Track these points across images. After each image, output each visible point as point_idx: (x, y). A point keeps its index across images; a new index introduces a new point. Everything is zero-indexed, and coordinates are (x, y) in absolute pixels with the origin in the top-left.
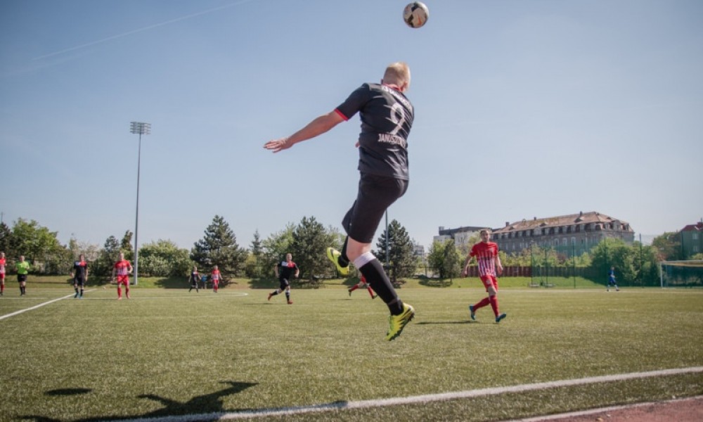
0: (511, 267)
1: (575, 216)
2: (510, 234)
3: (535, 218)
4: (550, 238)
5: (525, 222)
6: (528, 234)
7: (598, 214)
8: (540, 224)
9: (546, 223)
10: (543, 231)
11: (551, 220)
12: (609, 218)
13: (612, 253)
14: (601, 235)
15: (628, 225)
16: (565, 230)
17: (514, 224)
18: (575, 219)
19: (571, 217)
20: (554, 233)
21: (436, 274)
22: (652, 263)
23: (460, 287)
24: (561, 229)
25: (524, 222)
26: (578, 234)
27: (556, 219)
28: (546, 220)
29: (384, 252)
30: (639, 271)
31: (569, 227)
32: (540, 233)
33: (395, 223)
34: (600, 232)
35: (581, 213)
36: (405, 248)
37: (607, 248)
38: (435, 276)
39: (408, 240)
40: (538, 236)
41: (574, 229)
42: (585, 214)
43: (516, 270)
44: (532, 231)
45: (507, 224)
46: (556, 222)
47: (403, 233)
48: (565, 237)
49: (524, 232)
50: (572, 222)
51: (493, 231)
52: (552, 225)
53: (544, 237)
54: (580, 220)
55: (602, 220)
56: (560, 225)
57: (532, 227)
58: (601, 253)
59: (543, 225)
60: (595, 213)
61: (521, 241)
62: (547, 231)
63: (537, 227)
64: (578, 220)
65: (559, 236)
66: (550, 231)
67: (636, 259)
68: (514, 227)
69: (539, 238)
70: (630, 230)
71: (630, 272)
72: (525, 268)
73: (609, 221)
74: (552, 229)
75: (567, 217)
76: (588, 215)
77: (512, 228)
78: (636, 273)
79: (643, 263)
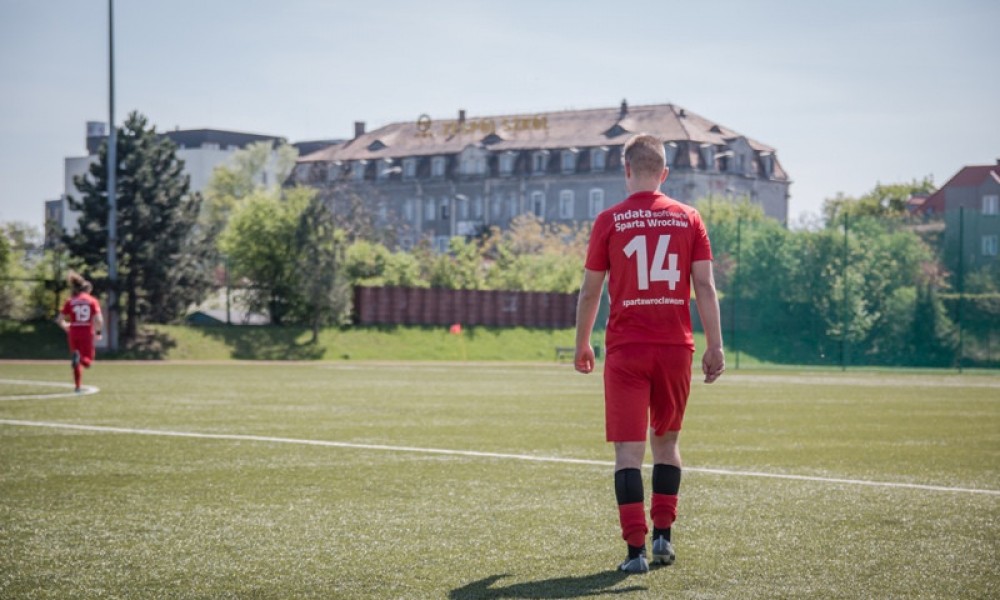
0: (495, 294)
1: (602, 113)
2: (373, 165)
3: (462, 113)
4: (517, 188)
5: (428, 124)
6: (439, 168)
7: (682, 114)
8: (479, 136)
9: (502, 133)
10: (493, 160)
11: (523, 123)
12: (715, 129)
13: (797, 254)
14: (692, 185)
15: (773, 157)
16: (568, 163)
17: (384, 130)
18: (607, 125)
19: (589, 116)
20: (528, 170)
21: (255, 307)
22: (920, 294)
23: (346, 357)
24: (556, 155)
25: (424, 126)
26: (612, 179)
27: (539, 122)
28: (505, 121)
29: (94, 226)
30: (878, 315)
31: (585, 154)
32: (482, 167)
33: (135, 123)
34: (688, 177)
35: (624, 106)
36: (179, 214)
37: (778, 238)
38: (255, 319)
39: (184, 189)
40: (473, 178)
41: (599, 161)
42: (639, 110)
43: (508, 304)
44: (452, 159)
45: (359, 128)
46: (539, 133)
47: (167, 164)
48: (570, 186)
49: (424, 162)
50: (595, 137)
51: (305, 148)
52: (525, 139)
53: (496, 182)
54: (622, 131)
55: (697, 134)
56: (553, 145)
57: (452, 148)
58: (761, 256)
59: (492, 138)
60: (671, 107)
61: (412, 194)
62: (506, 164)
63: (471, 146)
64: (615, 131)
65: (547, 182)
66: (517, 163)
67: (869, 277)
68: (385, 140)
69: (477, 184)
70: (778, 174)
71: (848, 317)
72: (536, 295)
73: (716, 139)
74: (524, 156)
75: (573, 116)
76: (648, 113)
77: (377, 145)
78: (869, 322)
79: (888, 290)
